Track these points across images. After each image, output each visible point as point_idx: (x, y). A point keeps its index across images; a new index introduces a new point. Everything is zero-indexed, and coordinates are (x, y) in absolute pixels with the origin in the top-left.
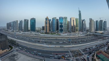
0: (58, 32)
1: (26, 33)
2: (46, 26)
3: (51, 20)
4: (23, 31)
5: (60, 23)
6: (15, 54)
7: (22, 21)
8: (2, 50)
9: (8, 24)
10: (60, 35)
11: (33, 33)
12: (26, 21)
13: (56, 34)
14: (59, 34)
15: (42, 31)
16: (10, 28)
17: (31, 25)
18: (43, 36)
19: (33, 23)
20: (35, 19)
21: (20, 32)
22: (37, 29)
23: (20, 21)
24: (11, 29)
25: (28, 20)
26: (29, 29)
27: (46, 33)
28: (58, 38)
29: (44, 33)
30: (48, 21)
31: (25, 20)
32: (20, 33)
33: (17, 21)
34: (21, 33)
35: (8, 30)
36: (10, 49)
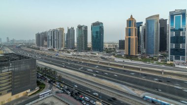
0: (166, 56)
1: (83, 54)
2: (129, 39)
3: (143, 24)
4: (75, 51)
5: (172, 30)
6: (46, 102)
7: (73, 29)
8: (12, 95)
9: (38, 36)
10: (171, 65)
11: (97, 55)
12: (82, 30)
13: (159, 61)
14: (169, 62)
15: (117, 51)
16: (46, 43)
17: (93, 37)
18: (121, 64)
19: (97, 32)
20: (102, 23)
21: (69, 52)
22: (106, 46)
23: (69, 30)
24: (46, 46)
25: (86, 28)
26: (90, 45)
27: (129, 56)
28: (165, 73)
29: (123, 56)
30: (134, 28)
31: (80, 27)
32: (68, 54)
33: (62, 30)
34: (71, 53)
35: (41, 47)
36: (37, 89)
